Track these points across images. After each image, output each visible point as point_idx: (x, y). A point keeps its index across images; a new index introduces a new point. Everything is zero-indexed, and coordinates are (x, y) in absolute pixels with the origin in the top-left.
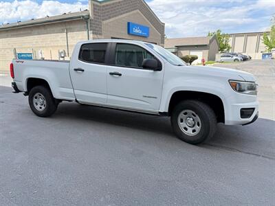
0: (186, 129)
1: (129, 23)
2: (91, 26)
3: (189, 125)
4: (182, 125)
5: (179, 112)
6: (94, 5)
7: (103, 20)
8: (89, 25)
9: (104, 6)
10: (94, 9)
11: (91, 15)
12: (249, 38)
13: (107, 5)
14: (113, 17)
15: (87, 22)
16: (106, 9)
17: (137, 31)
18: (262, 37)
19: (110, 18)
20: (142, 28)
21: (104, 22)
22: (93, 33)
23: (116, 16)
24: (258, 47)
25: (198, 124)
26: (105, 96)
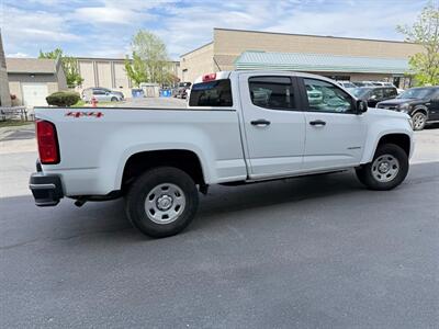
24: (114, 80)
25: (394, 167)
26: (299, 159)
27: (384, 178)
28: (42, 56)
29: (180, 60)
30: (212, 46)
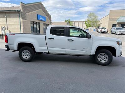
0: (101, 60)
1: (38, 15)
2: (21, 15)
3: (103, 59)
4: (99, 59)
5: (98, 54)
6: (23, 5)
7: (27, 13)
8: (20, 15)
9: (27, 6)
10: (23, 7)
11: (21, 10)
12: (80, 23)
13: (28, 6)
14: (31, 12)
15: (19, 14)
16: (28, 8)
17: (41, 18)
18: (84, 23)
19: (30, 12)
20: (43, 17)
21: (27, 14)
22: (23, 19)
23: (32, 11)
24: (83, 26)
25: (107, 58)
26: (65, 50)
27: (103, 61)
28: (65, 21)
29: (100, 20)
30: (109, 15)
